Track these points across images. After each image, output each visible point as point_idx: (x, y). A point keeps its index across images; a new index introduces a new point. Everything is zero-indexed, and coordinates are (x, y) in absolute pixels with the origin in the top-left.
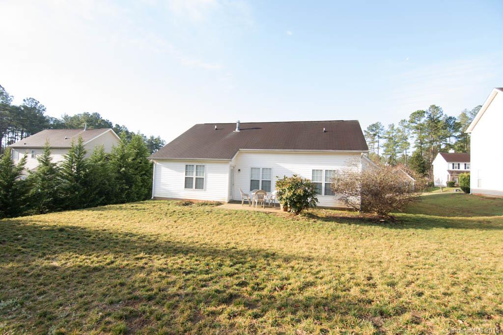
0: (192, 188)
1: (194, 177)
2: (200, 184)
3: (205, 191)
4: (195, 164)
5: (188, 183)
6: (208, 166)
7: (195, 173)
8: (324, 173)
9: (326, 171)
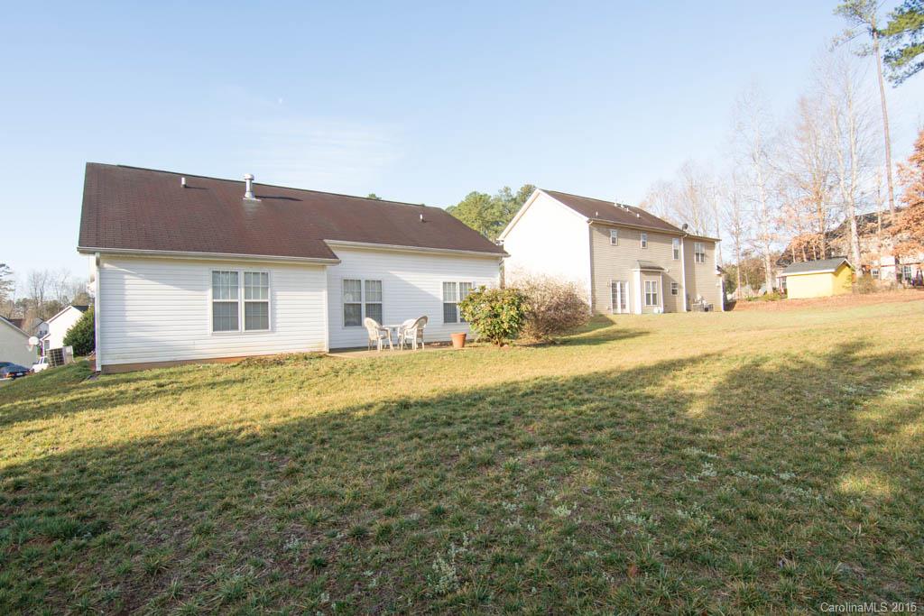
0: (236, 327)
1: (241, 300)
2: (258, 317)
3: (273, 331)
4: (241, 270)
5: (224, 318)
6: (275, 274)
7: (241, 292)
8: (458, 286)
9: (461, 284)
